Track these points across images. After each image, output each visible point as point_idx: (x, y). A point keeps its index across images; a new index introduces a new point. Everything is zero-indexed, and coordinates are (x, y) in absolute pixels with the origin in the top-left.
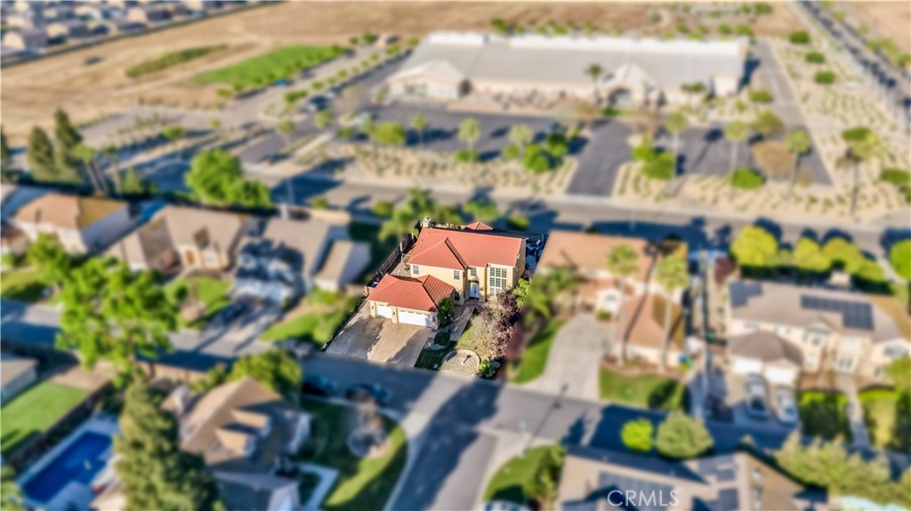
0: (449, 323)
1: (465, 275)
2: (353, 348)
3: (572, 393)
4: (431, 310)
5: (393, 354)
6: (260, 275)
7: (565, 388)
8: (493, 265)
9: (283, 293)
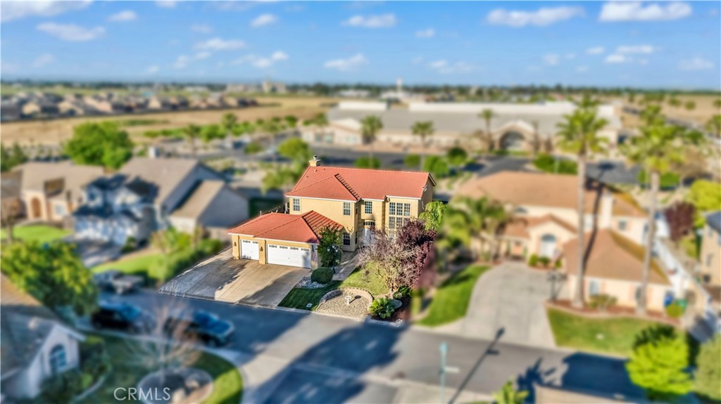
0: (332, 264)
1: (358, 212)
2: (199, 285)
3: (510, 337)
4: (310, 241)
5: (252, 293)
6: (104, 212)
7: (501, 332)
8: (394, 199)
9: (129, 231)
